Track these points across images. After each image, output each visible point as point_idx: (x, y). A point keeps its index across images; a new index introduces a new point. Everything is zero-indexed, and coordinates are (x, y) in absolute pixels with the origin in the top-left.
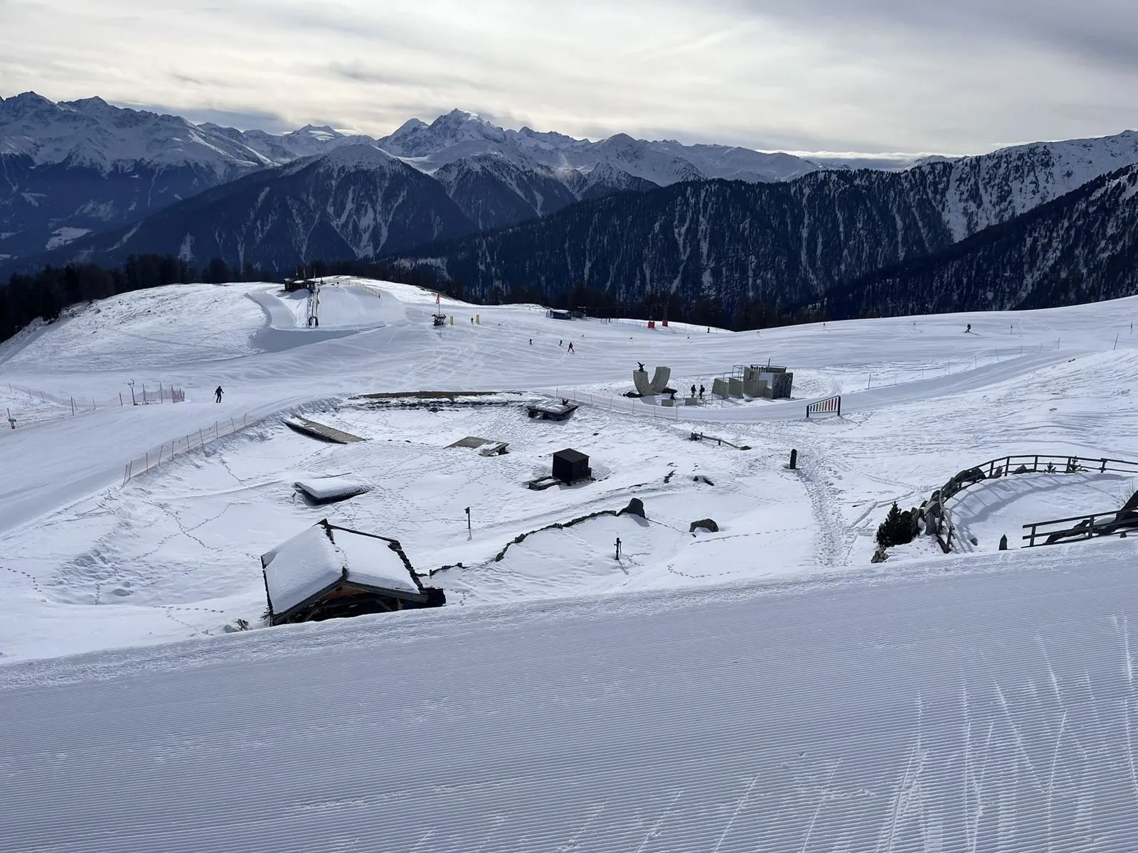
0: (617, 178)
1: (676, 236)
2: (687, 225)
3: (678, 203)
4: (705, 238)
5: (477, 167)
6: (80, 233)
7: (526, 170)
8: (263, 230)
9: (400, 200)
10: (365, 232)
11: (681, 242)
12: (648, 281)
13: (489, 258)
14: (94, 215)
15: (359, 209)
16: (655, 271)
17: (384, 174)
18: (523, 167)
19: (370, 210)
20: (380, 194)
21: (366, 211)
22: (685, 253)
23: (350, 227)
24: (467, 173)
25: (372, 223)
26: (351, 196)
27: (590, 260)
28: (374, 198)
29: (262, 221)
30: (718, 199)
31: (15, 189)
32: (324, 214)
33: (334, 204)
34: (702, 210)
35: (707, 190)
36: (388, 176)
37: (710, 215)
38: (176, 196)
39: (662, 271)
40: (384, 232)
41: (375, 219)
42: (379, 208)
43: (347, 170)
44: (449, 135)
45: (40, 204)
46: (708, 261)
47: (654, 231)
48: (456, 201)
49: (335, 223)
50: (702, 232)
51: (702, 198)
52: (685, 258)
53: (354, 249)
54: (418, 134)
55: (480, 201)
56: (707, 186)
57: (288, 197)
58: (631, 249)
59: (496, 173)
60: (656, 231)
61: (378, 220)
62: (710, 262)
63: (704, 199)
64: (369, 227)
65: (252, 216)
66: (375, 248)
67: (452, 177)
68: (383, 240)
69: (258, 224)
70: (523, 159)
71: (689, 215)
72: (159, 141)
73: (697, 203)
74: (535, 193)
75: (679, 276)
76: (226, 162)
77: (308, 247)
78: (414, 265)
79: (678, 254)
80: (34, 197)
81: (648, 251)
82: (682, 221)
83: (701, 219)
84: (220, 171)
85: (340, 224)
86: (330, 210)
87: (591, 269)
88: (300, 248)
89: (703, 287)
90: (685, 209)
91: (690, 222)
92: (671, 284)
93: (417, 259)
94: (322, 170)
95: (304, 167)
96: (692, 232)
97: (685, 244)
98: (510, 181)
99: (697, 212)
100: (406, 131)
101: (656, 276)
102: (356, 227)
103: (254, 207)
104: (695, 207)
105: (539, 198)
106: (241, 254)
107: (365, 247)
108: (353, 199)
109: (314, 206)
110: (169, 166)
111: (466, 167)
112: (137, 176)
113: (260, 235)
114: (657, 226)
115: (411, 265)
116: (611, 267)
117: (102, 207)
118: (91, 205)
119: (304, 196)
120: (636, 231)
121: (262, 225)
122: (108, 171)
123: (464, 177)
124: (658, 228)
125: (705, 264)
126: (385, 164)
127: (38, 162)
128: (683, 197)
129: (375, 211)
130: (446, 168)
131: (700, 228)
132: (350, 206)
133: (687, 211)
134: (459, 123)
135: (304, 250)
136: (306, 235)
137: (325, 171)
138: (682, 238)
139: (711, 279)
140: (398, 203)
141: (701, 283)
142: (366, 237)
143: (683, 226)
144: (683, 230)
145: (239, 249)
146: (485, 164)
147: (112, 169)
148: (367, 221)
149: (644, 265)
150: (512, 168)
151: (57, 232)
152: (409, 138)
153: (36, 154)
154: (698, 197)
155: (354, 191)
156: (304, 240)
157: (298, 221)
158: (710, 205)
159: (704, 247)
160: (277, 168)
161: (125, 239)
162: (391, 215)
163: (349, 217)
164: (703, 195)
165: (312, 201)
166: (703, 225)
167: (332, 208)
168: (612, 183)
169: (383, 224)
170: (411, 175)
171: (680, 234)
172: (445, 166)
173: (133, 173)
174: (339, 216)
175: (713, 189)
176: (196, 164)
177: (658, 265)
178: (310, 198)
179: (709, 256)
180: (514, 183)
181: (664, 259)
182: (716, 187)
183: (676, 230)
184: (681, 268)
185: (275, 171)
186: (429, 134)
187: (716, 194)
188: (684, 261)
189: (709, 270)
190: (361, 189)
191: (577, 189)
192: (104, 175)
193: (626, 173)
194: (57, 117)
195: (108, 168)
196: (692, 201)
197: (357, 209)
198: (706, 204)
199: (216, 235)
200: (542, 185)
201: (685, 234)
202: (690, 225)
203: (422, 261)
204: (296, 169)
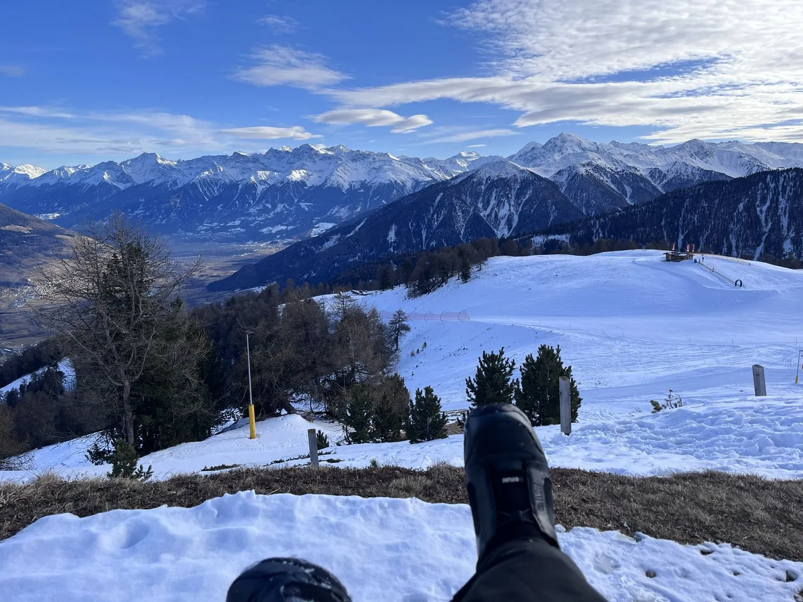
0: (692, 172)
1: (759, 213)
2: (768, 204)
3: (760, 188)
4: (785, 214)
5: (582, 170)
6: (330, 226)
7: (619, 170)
8: (437, 220)
9: (527, 197)
10: (502, 219)
11: (763, 217)
12: (734, 248)
13: (601, 234)
14: (337, 215)
15: (499, 204)
16: (740, 241)
17: (516, 180)
18: (616, 168)
19: (507, 204)
20: (514, 193)
21: (504, 205)
22: (767, 226)
23: (493, 215)
24: (575, 175)
25: (508, 213)
26: (494, 195)
27: (683, 233)
28: (510, 196)
29: (438, 214)
30: (795, 184)
31: (296, 200)
32: (476, 208)
33: (483, 202)
34: (781, 193)
35: (785, 177)
36: (519, 181)
37: (789, 196)
38: (383, 201)
39: (747, 239)
40: (516, 219)
41: (510, 210)
42: (512, 203)
43: (492, 179)
44: (557, 151)
45: (309, 209)
46: (788, 233)
47: (738, 210)
48: (566, 195)
49: (483, 213)
50: (782, 210)
51: (781, 183)
52: (767, 230)
53: (495, 231)
54: (535, 151)
55: (584, 194)
56: (785, 174)
57: (454, 198)
58: (718, 225)
59: (596, 174)
60: (740, 210)
61: (512, 211)
62: (790, 233)
63: (783, 184)
64: (505, 215)
65: (432, 212)
66: (509, 230)
67: (563, 179)
68: (514, 224)
69: (435, 216)
70: (615, 163)
71: (770, 196)
72: (375, 169)
73: (776, 187)
74: (625, 186)
75: (762, 244)
76: (413, 179)
77: (465, 230)
78: (546, 240)
79: (760, 228)
80: (306, 205)
81: (734, 225)
82: (763, 201)
83: (780, 199)
84: (409, 185)
85: (486, 214)
86: (480, 205)
87: (683, 240)
88: (460, 231)
89: (784, 253)
90: (766, 192)
91: (771, 202)
92: (755, 250)
93: (548, 236)
94: (475, 180)
95: (464, 178)
96: (773, 210)
97: (766, 219)
98: (607, 179)
99: (776, 194)
100: (526, 150)
101: (741, 245)
102: (496, 216)
103: (433, 206)
104: (775, 190)
105: (629, 190)
106: (424, 236)
107: (503, 228)
108: (495, 197)
109: (470, 203)
110: (380, 183)
111: (574, 171)
112: (362, 191)
113: (436, 223)
114: (741, 206)
115: (544, 240)
116: (701, 238)
117: (342, 210)
118: (336, 209)
119: (464, 197)
120: (722, 211)
121: (437, 217)
122: (346, 188)
123: (573, 178)
124: (742, 207)
125: (786, 234)
126: (517, 173)
127: (309, 184)
128: (764, 183)
129: (510, 204)
130: (560, 173)
131: (780, 207)
132: (493, 202)
133: (768, 193)
134: (564, 142)
135: (462, 232)
136: (464, 222)
137: (477, 181)
138: (764, 214)
139: (792, 247)
140: (526, 199)
141: (783, 250)
142: (503, 222)
143: (764, 205)
144: (765, 208)
145: (423, 232)
146: (588, 168)
147: (348, 187)
148: (504, 212)
149: (730, 236)
150: (607, 170)
151: (317, 226)
152: (529, 155)
153: (308, 180)
154: (777, 182)
155: (496, 192)
156: (463, 226)
157: (460, 213)
158: (788, 188)
159: (785, 221)
160: (448, 180)
161: (357, 229)
162: (521, 207)
163: (492, 209)
164: (782, 180)
165: (469, 201)
166: (783, 203)
167: (482, 204)
168: (688, 176)
169: (515, 213)
170: (535, 179)
171: (761, 212)
172: (559, 172)
173: (360, 189)
174: (486, 209)
175: (791, 176)
176: (396, 181)
177: (743, 237)
178: (468, 198)
179: (789, 229)
180: (609, 180)
181: (748, 231)
182: (793, 174)
183: (758, 209)
184: (764, 238)
185: (446, 182)
186: (543, 151)
187: (793, 179)
188: (766, 232)
189: (789, 240)
190: (501, 191)
191: (658, 182)
192: (344, 191)
193: (699, 168)
194: (320, 158)
195: (346, 186)
196: (772, 186)
197: (498, 203)
198: (784, 188)
199: (410, 224)
200: (631, 180)
201: (766, 211)
202: (771, 205)
203: (551, 237)
204: (459, 180)
